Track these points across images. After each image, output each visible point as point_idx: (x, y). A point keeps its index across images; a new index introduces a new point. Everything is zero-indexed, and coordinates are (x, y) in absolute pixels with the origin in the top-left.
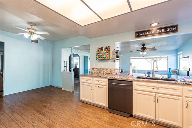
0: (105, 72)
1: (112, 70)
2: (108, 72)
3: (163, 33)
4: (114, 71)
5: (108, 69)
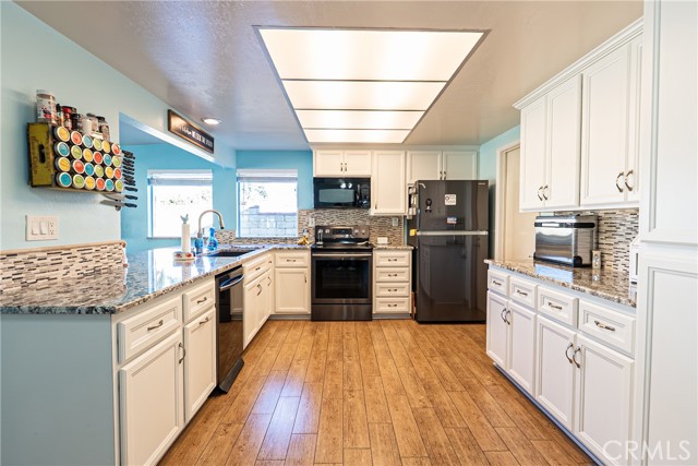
0: (77, 264)
2: (91, 266)
3: (202, 144)
4: (116, 256)
5: (93, 251)
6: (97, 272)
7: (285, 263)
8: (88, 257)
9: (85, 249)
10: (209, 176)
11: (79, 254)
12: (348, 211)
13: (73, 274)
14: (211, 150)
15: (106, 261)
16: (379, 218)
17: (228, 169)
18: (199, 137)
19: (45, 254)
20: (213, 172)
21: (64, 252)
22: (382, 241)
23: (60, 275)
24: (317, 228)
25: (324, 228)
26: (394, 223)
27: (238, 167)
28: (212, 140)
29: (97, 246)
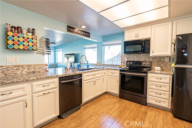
0: (26, 70)
1: (39, 66)
2: (32, 70)
3: (84, 35)
4: (42, 68)
5: (33, 66)
6: (34, 72)
7: (110, 74)
8: (30, 68)
9: (29, 66)
10: (96, 45)
11: (27, 67)
12: (141, 55)
13: (24, 72)
14: (89, 36)
15: (38, 69)
16: (157, 57)
17: (101, 42)
18: (82, 33)
19: (13, 67)
20: (97, 44)
21: (20, 66)
22: (158, 68)
23: (19, 72)
24: (127, 62)
25: (130, 62)
26: (167, 60)
27: (103, 42)
28: (89, 33)
29: (34, 65)
